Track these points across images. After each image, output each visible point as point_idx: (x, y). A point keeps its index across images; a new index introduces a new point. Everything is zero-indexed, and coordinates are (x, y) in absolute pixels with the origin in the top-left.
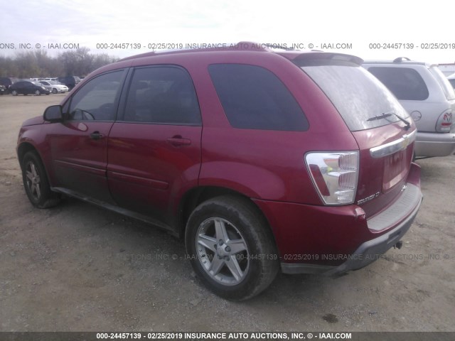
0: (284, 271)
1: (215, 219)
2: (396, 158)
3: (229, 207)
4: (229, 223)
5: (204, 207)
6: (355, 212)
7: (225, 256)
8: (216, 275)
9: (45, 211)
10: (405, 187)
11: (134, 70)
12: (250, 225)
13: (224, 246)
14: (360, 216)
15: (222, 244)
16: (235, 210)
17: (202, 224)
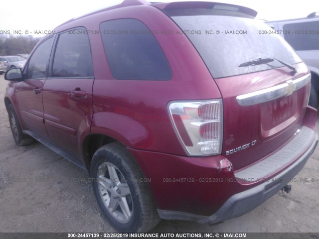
0: (161, 217)
1: (107, 163)
2: (282, 103)
3: (115, 154)
4: (117, 169)
5: (99, 152)
6: (219, 164)
7: (117, 197)
8: (113, 212)
9: (21, 148)
10: (298, 131)
11: (59, 35)
12: (131, 172)
13: (116, 188)
14: (224, 169)
15: (114, 186)
16: (119, 156)
17: (100, 167)
